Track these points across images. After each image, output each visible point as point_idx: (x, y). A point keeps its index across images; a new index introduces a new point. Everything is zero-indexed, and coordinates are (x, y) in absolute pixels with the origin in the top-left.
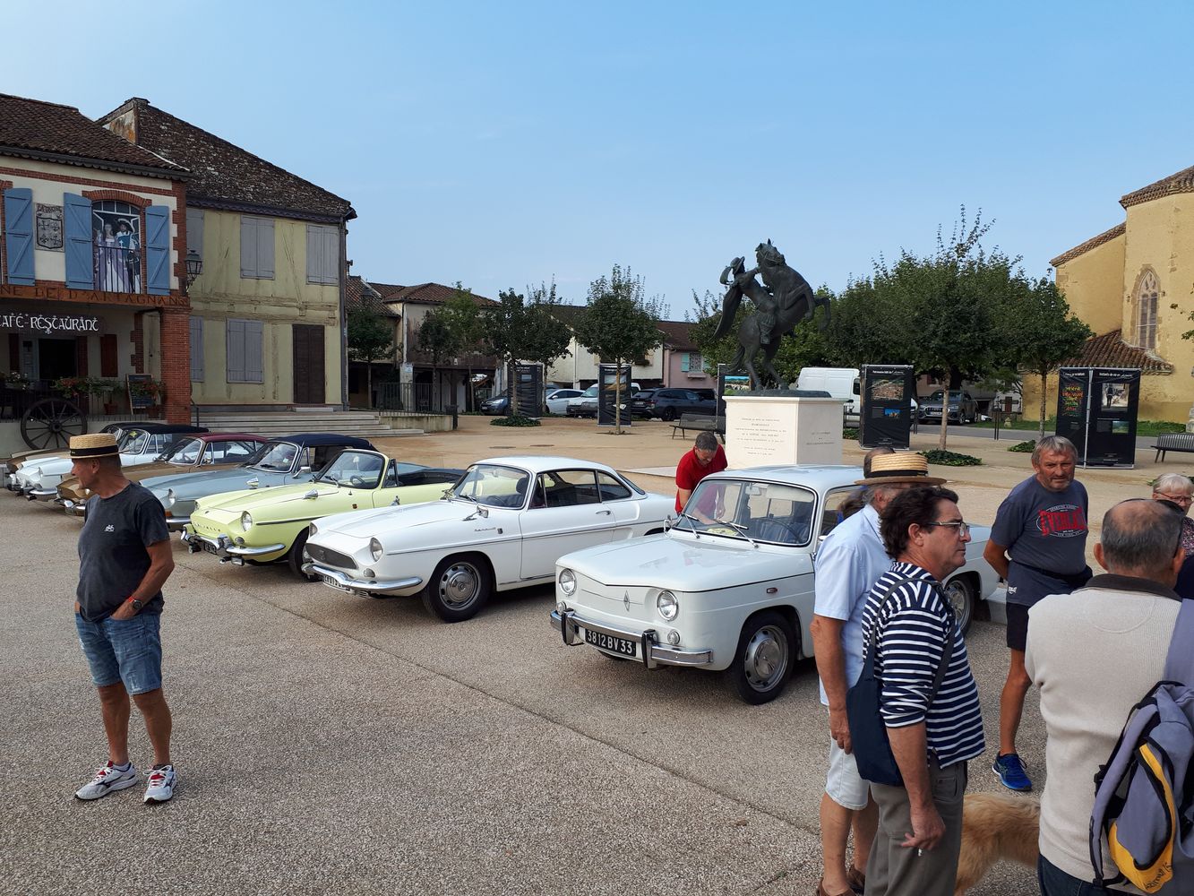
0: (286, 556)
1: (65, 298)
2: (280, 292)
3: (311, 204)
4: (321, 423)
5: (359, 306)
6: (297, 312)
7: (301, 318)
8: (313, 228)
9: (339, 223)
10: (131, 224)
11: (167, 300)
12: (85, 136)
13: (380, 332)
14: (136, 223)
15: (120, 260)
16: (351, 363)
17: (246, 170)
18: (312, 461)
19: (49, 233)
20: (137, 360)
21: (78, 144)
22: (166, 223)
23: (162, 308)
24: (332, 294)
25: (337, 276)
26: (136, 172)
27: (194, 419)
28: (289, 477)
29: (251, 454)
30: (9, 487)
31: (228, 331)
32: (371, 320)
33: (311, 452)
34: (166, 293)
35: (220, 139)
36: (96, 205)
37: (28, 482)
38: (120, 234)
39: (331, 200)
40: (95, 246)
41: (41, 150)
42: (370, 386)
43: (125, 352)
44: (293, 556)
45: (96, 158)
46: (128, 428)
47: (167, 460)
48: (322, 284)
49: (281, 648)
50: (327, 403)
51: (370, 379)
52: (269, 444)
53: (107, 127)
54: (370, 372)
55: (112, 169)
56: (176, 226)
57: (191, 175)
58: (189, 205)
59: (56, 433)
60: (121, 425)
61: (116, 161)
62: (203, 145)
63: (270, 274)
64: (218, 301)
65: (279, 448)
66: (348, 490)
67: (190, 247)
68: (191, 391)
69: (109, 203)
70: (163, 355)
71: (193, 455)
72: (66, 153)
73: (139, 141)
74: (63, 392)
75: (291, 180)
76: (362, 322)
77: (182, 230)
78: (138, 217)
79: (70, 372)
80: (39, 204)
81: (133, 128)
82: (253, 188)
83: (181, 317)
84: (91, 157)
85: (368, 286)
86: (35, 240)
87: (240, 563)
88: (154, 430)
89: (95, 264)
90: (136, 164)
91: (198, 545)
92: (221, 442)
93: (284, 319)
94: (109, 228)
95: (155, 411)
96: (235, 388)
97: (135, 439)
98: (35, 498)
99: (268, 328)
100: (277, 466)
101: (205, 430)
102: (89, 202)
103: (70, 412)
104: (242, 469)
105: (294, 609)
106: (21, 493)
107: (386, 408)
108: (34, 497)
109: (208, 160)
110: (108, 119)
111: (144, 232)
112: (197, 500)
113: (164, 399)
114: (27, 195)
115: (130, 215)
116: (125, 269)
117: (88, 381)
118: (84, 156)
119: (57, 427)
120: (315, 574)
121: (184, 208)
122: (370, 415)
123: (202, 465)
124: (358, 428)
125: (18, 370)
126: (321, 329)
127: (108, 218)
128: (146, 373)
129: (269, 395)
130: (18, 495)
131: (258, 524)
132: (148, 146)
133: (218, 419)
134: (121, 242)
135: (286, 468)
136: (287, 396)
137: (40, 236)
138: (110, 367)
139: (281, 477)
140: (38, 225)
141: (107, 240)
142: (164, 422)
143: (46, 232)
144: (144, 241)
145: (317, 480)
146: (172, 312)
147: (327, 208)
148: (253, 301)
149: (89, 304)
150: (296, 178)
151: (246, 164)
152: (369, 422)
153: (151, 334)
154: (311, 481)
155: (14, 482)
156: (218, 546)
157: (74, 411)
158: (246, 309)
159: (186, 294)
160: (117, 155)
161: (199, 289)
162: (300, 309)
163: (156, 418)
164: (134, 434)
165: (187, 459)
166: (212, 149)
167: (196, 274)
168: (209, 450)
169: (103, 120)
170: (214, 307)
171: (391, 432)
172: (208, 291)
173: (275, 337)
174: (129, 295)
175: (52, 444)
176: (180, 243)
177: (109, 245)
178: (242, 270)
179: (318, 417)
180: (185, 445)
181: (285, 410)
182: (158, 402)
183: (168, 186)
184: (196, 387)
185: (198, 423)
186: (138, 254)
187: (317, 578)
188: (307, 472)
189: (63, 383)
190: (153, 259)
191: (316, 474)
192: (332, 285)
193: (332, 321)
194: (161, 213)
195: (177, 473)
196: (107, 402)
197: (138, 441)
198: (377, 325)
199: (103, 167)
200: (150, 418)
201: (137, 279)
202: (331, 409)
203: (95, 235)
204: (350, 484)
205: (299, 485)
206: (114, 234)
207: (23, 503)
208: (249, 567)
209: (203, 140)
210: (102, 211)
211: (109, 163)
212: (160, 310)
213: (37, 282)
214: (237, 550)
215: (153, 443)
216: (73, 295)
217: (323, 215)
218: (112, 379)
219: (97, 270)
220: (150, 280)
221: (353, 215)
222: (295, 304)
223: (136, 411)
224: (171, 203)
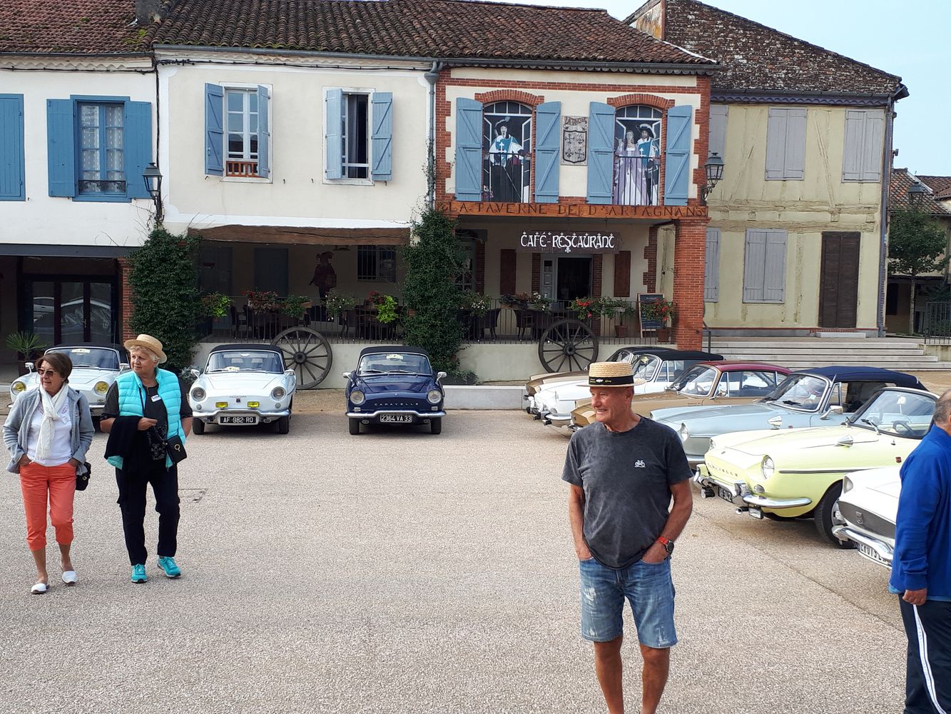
0: (811, 514)
1: (585, 215)
2: (810, 195)
3: (852, 85)
4: (851, 352)
5: (904, 206)
6: (828, 217)
7: (833, 224)
8: (854, 114)
9: (885, 105)
10: (653, 130)
11: (684, 211)
12: (613, 38)
13: (928, 237)
14: (657, 127)
15: (640, 170)
16: (890, 277)
17: (778, 54)
18: (843, 399)
19: (574, 146)
20: (649, 279)
21: (606, 48)
22: (688, 124)
23: (678, 220)
24: (872, 193)
25: (880, 170)
26: (661, 71)
27: (705, 344)
28: (816, 417)
29: (770, 388)
30: (528, 410)
31: (747, 243)
32: (918, 223)
33: (843, 387)
34: (684, 203)
35: (750, 22)
36: (619, 112)
37: (545, 406)
38: (641, 141)
39: (876, 78)
40: (616, 156)
41: (572, 59)
42: (912, 306)
43: (639, 267)
44: (820, 514)
45: (623, 61)
46: (640, 352)
47: (679, 390)
48: (861, 181)
49: (808, 626)
50: (858, 327)
51: (913, 296)
52: (793, 376)
53: (633, 25)
54: (913, 288)
55: (637, 71)
56: (698, 126)
57: (718, 67)
58: (713, 102)
59: (569, 356)
60: (632, 349)
61: (642, 61)
62: (732, 31)
63: (799, 174)
64: (737, 209)
65: (805, 382)
66: (891, 439)
67: (712, 148)
68: (704, 313)
69: (631, 108)
70: (676, 271)
71: (707, 386)
72: (595, 59)
73: (665, 37)
74: (577, 313)
75: (830, 59)
76: (907, 226)
77: (704, 132)
78: (660, 120)
79: (584, 293)
80: (566, 117)
81: (660, 22)
82: (786, 74)
83: (698, 229)
84: (619, 61)
85: (917, 180)
86: (561, 155)
87: (759, 516)
88: (667, 355)
89: (614, 176)
90: (662, 62)
91: (712, 490)
92: (736, 372)
93: (811, 226)
94: (630, 135)
95: (665, 335)
96: (752, 309)
97: (646, 365)
98: (551, 423)
99: (793, 238)
100: (802, 403)
101: (718, 358)
102: (613, 110)
103: (583, 334)
104: (763, 406)
105: (821, 580)
106: (538, 417)
107: (931, 334)
108: (549, 422)
109: (736, 47)
110: (636, 17)
111: (665, 137)
112: (712, 438)
113: (675, 322)
114: (557, 106)
115: (652, 119)
116: (644, 179)
117: (601, 302)
118: (612, 61)
119: (570, 350)
120: (849, 540)
121: (708, 105)
122: (913, 343)
123: (716, 397)
124: (896, 358)
125: (538, 290)
126: (856, 237)
127: (631, 125)
128: (657, 292)
129: (790, 317)
130: (536, 419)
131: (781, 472)
132: (674, 41)
133: (731, 344)
134: (642, 150)
135: (813, 407)
136: (810, 317)
137: (566, 151)
138: (622, 286)
139: (806, 417)
140: (565, 139)
141: (628, 149)
142: (674, 347)
143: (572, 146)
144: (665, 147)
145: (851, 424)
146: (689, 225)
147: (872, 88)
148: (778, 207)
149: (606, 220)
150: (836, 56)
151: (779, 46)
152: (911, 352)
153: (665, 249)
154: (844, 424)
155: (532, 406)
156: (734, 493)
157: (586, 333)
158: (769, 216)
159: (703, 203)
160: (643, 55)
161: (718, 197)
162: (832, 213)
163: (666, 341)
164: (645, 360)
165: (699, 390)
166: (741, 34)
167: (717, 179)
168: (724, 380)
169: (631, 19)
170: (733, 216)
171: (939, 365)
172: (727, 199)
173: (800, 250)
174: (646, 208)
175: (565, 368)
176: (702, 146)
177: (629, 155)
178: (767, 171)
179: (846, 345)
180: (698, 373)
181: (808, 335)
182: (669, 324)
183: (692, 82)
184: (709, 308)
185: (709, 348)
186: (657, 162)
187: (850, 545)
188: (838, 413)
189: (578, 303)
190: (673, 165)
191: (850, 415)
192: (872, 181)
193: (870, 226)
194: (684, 114)
195: (690, 405)
196: (618, 324)
197: (649, 367)
198: (926, 228)
199: (628, 70)
200: (661, 341)
201: (654, 189)
202: (863, 335)
203: (617, 145)
204: (893, 431)
205: (828, 428)
206: (635, 142)
207: (539, 426)
208: (766, 521)
209: (732, 25)
210: (625, 118)
211: (636, 64)
212: (676, 223)
213: (561, 199)
214: (755, 500)
215: (664, 370)
216: (593, 211)
217: (865, 97)
218: (623, 299)
219: (617, 182)
220: (668, 190)
221: (903, 93)
222: (827, 208)
223: (646, 334)
224: (694, 101)
